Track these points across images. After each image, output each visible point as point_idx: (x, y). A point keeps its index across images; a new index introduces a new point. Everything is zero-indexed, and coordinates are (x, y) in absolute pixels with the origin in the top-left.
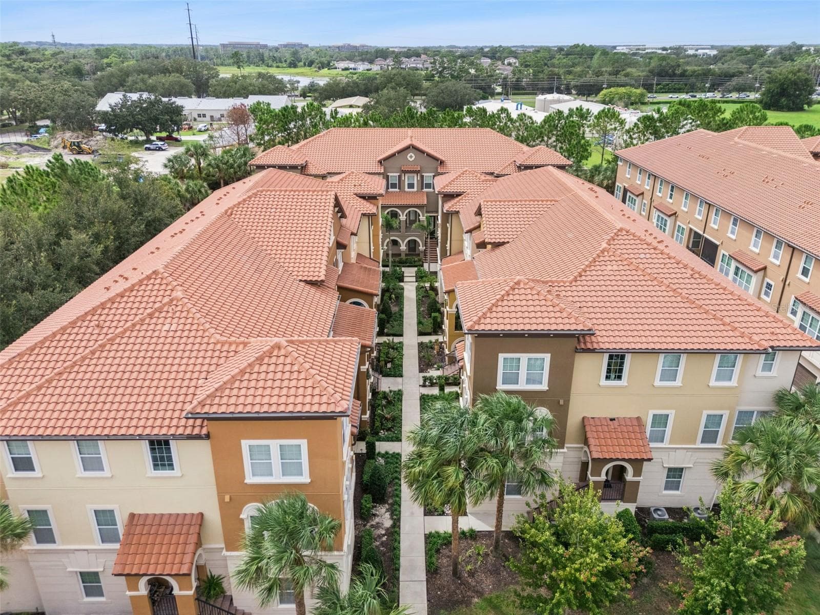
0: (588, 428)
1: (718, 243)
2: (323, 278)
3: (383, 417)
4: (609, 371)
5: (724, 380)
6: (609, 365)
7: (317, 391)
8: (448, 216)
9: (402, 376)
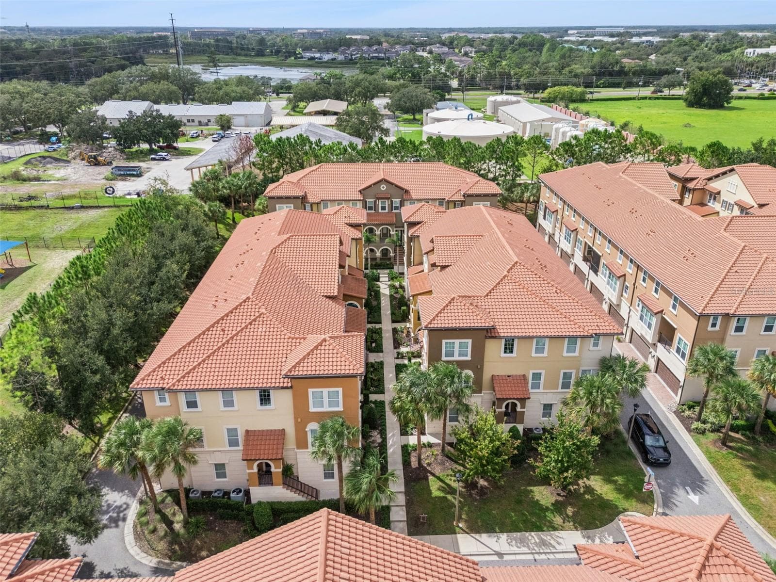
0: (494, 381)
1: (601, 254)
2: (336, 294)
3: (372, 379)
4: (505, 348)
5: (571, 352)
6: (505, 345)
7: (347, 363)
8: (411, 239)
9: (382, 352)
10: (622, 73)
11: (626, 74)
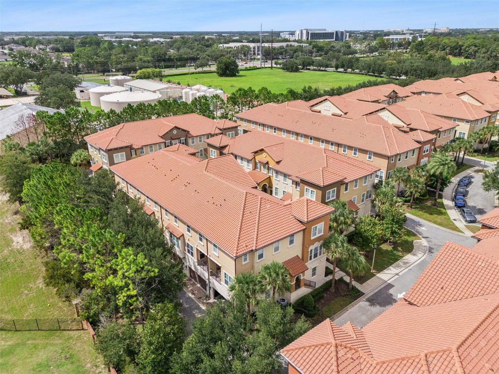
5: (365, 183)
6: (345, 187)
10: (170, 60)
11: (172, 60)
